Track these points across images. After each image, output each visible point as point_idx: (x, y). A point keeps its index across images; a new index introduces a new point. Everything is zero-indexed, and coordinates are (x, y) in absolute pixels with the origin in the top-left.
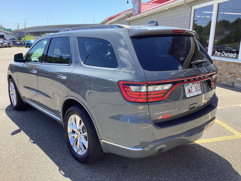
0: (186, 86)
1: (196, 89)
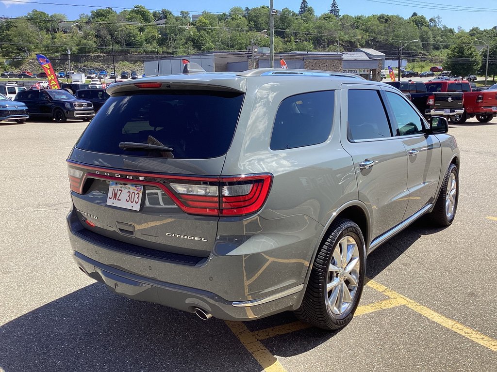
0: (112, 185)
1: (129, 196)
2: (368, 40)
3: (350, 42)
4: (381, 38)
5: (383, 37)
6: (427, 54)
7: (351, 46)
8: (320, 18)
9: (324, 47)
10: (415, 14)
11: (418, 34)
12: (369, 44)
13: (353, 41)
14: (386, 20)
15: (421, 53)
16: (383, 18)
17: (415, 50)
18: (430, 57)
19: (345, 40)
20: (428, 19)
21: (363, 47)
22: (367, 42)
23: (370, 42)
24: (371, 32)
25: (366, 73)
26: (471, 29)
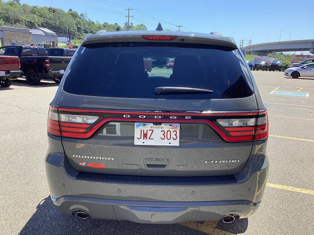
0: (138, 126)
1: (164, 135)
2: (43, 23)
3: (31, 22)
4: (51, 22)
5: (52, 22)
6: (81, 35)
7: (31, 25)
8: (7, 4)
9: (12, 23)
10: (70, 10)
11: (74, 22)
12: (44, 25)
13: (32, 22)
14: (54, 11)
15: (78, 34)
16: (52, 9)
17: (73, 32)
18: (83, 37)
19: (27, 21)
20: (79, 14)
21: (40, 27)
22: (42, 24)
23: (44, 24)
24: (44, 17)
25: (48, 44)
26: (104, 23)
